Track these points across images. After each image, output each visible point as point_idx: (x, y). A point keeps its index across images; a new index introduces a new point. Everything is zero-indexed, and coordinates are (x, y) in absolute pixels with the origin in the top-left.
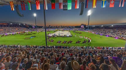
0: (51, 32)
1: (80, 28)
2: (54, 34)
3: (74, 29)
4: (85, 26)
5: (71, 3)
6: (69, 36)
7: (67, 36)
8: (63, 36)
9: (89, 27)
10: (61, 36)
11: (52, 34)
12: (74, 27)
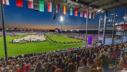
0: (17, 37)
1: (55, 32)
2: (22, 39)
3: (48, 33)
4: (59, 30)
5: (43, 5)
6: (43, 40)
7: (41, 40)
8: (36, 41)
9: (62, 31)
10: (33, 42)
11: (19, 39)
12: (48, 31)
